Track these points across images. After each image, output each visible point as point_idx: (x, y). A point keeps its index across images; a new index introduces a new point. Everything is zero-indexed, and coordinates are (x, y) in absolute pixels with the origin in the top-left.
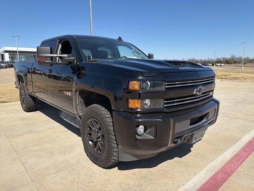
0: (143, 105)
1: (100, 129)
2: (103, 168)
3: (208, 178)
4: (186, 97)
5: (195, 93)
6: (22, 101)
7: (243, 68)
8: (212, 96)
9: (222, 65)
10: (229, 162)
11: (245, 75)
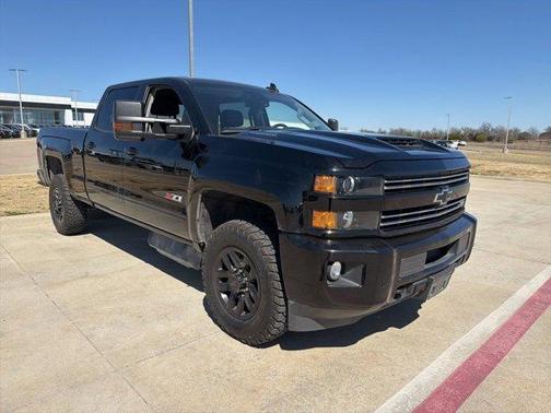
0: (341, 222)
1: (248, 269)
2: (252, 345)
3: (457, 364)
4: (418, 209)
5: (435, 201)
6: (56, 213)
7: (507, 151)
8: (463, 208)
9: (463, 143)
10: (494, 336)
11: (512, 165)
